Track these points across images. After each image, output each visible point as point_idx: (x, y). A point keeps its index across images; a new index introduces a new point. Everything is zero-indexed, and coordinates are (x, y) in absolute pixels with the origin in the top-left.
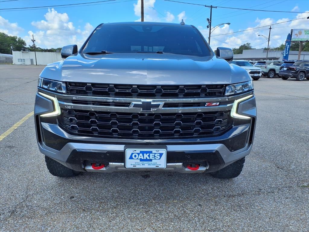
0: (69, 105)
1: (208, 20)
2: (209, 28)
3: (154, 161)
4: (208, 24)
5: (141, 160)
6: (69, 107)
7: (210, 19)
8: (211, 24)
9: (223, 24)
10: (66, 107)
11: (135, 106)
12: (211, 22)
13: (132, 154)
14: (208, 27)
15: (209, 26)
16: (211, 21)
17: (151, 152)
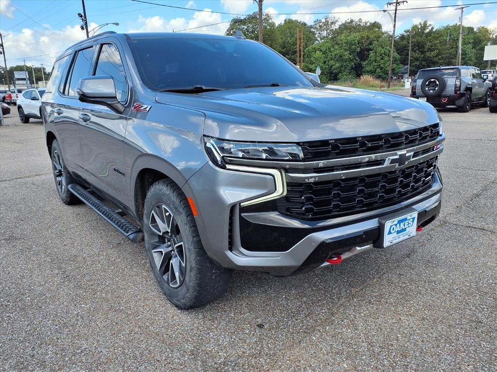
0: (312, 177)
1: (81, 16)
2: (85, 30)
3: (408, 230)
4: (82, 23)
5: (398, 232)
6: (312, 180)
7: (83, 14)
8: (86, 23)
9: (107, 24)
10: (307, 180)
11: (393, 161)
12: (86, 20)
13: (391, 226)
14: (82, 28)
15: (84, 27)
16: (85, 18)
17: (406, 219)
